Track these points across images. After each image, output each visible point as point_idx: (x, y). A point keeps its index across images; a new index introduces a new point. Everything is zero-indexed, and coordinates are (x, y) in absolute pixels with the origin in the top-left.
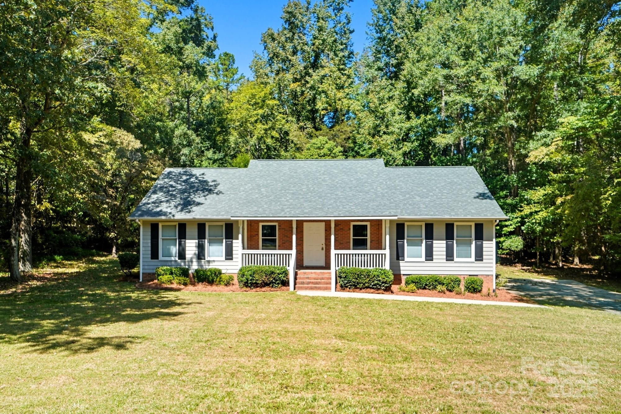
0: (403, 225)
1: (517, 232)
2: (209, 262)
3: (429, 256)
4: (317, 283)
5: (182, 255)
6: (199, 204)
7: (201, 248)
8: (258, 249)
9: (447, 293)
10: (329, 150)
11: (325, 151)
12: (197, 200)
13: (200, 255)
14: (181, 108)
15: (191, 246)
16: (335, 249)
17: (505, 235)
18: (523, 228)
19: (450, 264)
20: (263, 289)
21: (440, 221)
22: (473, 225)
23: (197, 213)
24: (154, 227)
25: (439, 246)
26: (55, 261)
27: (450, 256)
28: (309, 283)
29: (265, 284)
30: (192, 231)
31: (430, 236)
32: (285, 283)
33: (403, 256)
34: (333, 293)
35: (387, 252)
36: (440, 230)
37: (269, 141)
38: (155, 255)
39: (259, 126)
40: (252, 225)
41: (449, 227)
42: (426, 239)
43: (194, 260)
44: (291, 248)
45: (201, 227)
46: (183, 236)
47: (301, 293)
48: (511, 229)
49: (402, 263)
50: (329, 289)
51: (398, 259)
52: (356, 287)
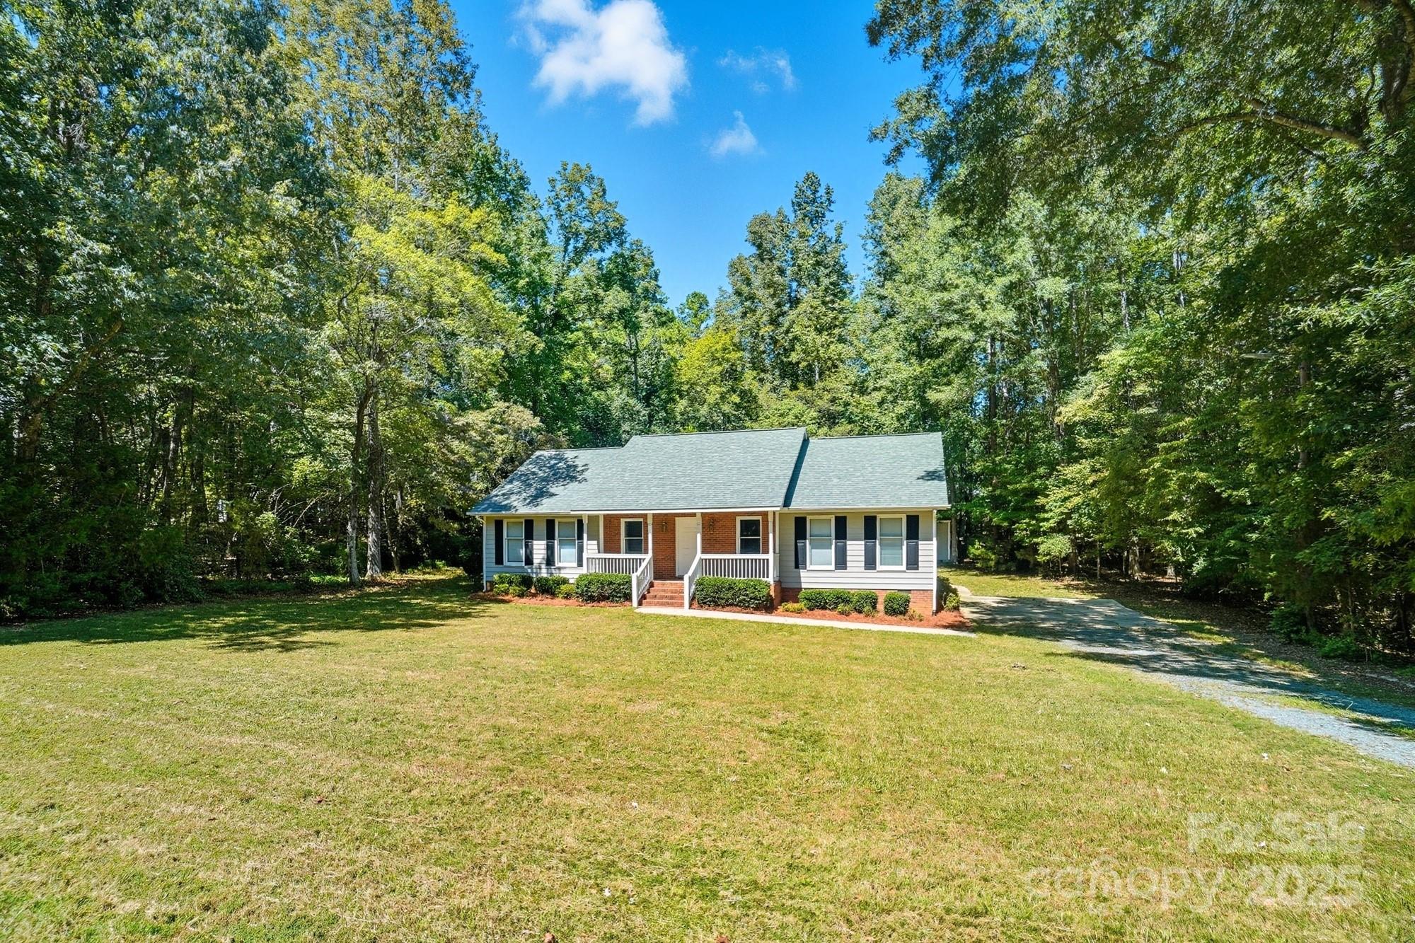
0: (804, 519)
1: (1061, 528)
2: (559, 568)
3: (841, 563)
4: (672, 598)
5: (529, 561)
6: (553, 495)
7: (550, 549)
8: (619, 552)
9: (855, 614)
10: (796, 417)
11: (790, 418)
12: (552, 490)
13: (550, 561)
14: (627, 370)
15: (539, 548)
16: (703, 552)
17: (1045, 533)
18: (1069, 522)
19: (871, 574)
20: (602, 604)
21: (855, 513)
22: (904, 517)
23: (546, 507)
24: (499, 524)
25: (856, 549)
26: (434, 566)
27: (870, 563)
28: (662, 597)
29: (602, 598)
30: (540, 528)
31: (841, 533)
32: (628, 597)
33: (805, 563)
34: (686, 612)
35: (770, 556)
36: (857, 527)
37: (726, 408)
38: (499, 560)
39: (712, 388)
40: (611, 521)
41: (870, 522)
42: (837, 538)
43: (543, 566)
44: (646, 552)
45: (550, 523)
46: (529, 535)
47: (644, 610)
48: (1052, 523)
49: (803, 573)
50: (682, 605)
51: (797, 567)
52: (717, 605)
